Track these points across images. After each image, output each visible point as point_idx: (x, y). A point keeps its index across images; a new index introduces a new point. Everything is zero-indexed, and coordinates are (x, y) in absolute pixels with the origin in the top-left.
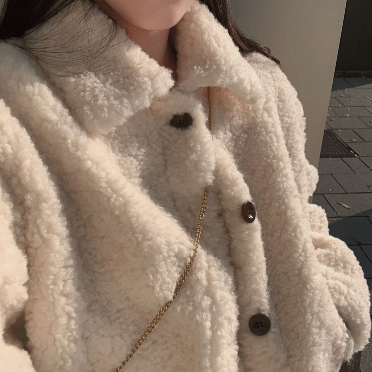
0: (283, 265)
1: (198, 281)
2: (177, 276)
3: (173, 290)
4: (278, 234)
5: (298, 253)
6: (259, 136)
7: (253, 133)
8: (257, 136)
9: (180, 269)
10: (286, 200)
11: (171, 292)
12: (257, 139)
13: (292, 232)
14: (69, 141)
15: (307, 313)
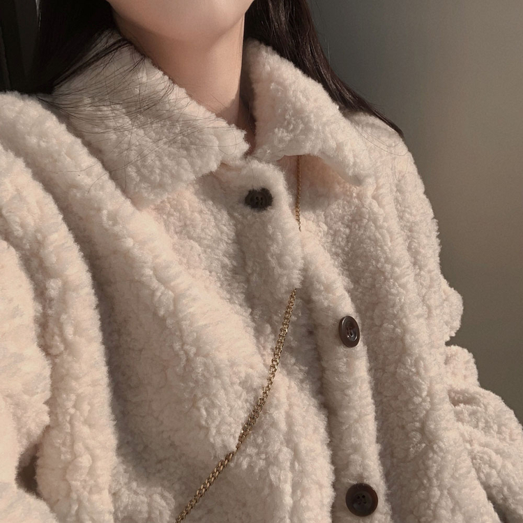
0: (398, 414)
1: (274, 424)
2: (243, 416)
3: (237, 435)
4: (392, 368)
5: (421, 397)
6: (365, 231)
7: (357, 226)
8: (362, 232)
9: (248, 404)
10: (404, 321)
11: (234, 438)
12: (362, 234)
13: (411, 366)
14: (105, 212)
15: (433, 487)
